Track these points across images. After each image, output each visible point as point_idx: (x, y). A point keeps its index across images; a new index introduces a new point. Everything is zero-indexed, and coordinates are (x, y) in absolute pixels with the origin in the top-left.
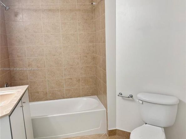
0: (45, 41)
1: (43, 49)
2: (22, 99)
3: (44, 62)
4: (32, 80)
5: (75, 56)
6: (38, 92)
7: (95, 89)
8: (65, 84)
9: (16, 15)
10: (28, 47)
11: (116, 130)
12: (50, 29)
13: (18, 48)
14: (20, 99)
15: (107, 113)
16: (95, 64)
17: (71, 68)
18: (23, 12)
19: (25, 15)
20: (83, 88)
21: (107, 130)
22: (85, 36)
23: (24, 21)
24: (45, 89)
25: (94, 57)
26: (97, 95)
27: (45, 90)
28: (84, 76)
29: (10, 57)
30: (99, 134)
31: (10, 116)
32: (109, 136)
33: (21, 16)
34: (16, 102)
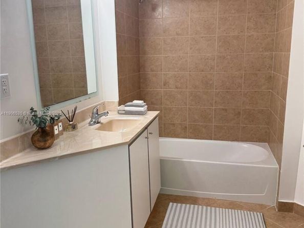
0: (191, 49)
1: (186, 61)
2: (148, 128)
3: (187, 80)
4: (167, 105)
5: (236, 73)
6: (174, 124)
7: (266, 132)
8: (215, 117)
9: (154, 8)
10: (166, 57)
11: (293, 204)
12: (200, 28)
13: (152, 59)
14: (146, 128)
15: (280, 172)
16: (270, 89)
17: (227, 92)
18: (164, 3)
19: (166, 8)
20: (244, 127)
21: (277, 200)
22: (258, 39)
23: (164, 17)
24: (184, 121)
25: (271, 77)
26: (269, 142)
27: (184, 123)
28: (247, 107)
29: (141, 70)
30: (262, 205)
31: (129, 146)
32: (278, 211)
33: (160, 10)
34: (139, 130)
